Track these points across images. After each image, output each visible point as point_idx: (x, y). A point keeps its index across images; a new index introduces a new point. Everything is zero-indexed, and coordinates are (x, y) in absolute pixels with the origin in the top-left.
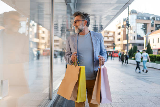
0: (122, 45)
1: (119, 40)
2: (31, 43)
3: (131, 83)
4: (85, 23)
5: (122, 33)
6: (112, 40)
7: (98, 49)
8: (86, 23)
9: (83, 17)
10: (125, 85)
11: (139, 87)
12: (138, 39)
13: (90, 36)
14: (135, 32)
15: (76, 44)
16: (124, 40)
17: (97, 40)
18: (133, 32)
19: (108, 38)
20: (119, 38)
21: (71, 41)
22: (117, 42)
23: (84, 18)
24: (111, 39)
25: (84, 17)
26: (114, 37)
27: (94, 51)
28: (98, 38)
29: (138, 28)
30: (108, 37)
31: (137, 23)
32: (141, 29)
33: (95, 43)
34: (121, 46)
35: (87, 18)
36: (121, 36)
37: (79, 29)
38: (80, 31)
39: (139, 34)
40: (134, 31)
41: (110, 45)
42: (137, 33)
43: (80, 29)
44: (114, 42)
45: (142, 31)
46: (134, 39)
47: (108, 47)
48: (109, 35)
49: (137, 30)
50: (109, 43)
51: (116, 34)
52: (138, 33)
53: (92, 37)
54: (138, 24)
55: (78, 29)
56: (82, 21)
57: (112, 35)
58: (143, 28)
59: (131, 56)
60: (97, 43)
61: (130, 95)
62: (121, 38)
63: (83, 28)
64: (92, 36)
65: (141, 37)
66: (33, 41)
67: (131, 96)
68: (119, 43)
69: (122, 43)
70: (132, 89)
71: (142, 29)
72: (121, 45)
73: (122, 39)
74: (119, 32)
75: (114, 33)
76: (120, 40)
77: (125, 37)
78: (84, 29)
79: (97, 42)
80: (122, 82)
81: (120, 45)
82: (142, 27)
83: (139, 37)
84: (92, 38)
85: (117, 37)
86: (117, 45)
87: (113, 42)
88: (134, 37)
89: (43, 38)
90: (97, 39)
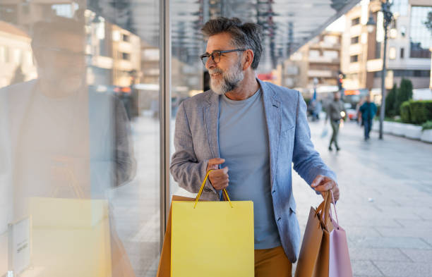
0: (364, 76)
1: (355, 59)
2: (89, 71)
3: (399, 205)
4: (247, 60)
5: (364, 39)
6: (334, 60)
7: (285, 148)
8: (251, 59)
9: (241, 40)
10: (381, 210)
11: (424, 220)
12: (413, 55)
13: (260, 105)
14: (403, 34)
15: (215, 130)
16: (369, 58)
17: (285, 116)
18: (400, 36)
19: (321, 54)
20: (354, 54)
21: (195, 116)
22: (347, 67)
23: (244, 43)
24: (329, 57)
25: (242, 38)
26: (339, 51)
27: (273, 155)
28: (285, 110)
29: (414, 20)
30: (321, 51)
31: (413, 6)
32: (424, 26)
33: (276, 128)
34: (360, 79)
35: (253, 43)
36: (361, 49)
37: (227, 82)
38: (231, 86)
39: (415, 41)
40: (403, 30)
41: (327, 73)
42: (410, 38)
43: (231, 80)
44: (338, 65)
45: (427, 29)
46: (402, 55)
47: (321, 80)
48: (323, 45)
49: (410, 27)
50: (325, 67)
51: (346, 40)
52: (413, 35)
53: (266, 106)
54: (415, 8)
55: (223, 83)
56: (238, 53)
57: (335, 45)
58: (429, 22)
59: (394, 112)
60: (283, 129)
61: (398, 249)
62: (362, 54)
63: (241, 76)
64: (268, 103)
65: (421, 49)
66: (94, 63)
67: (404, 251)
68: (356, 67)
69: (363, 69)
70: (403, 226)
71: (426, 23)
72: (361, 73)
73: (365, 56)
74: (356, 36)
75: (340, 37)
76: (359, 58)
77: (373, 49)
78: (243, 78)
79: (284, 123)
80: (372, 201)
81: (358, 75)
82: (425, 19)
83: (416, 49)
84: (267, 110)
85: (349, 50)
86: (347, 76)
87: (335, 66)
88: (402, 51)
89: (125, 56)
90: (283, 112)
